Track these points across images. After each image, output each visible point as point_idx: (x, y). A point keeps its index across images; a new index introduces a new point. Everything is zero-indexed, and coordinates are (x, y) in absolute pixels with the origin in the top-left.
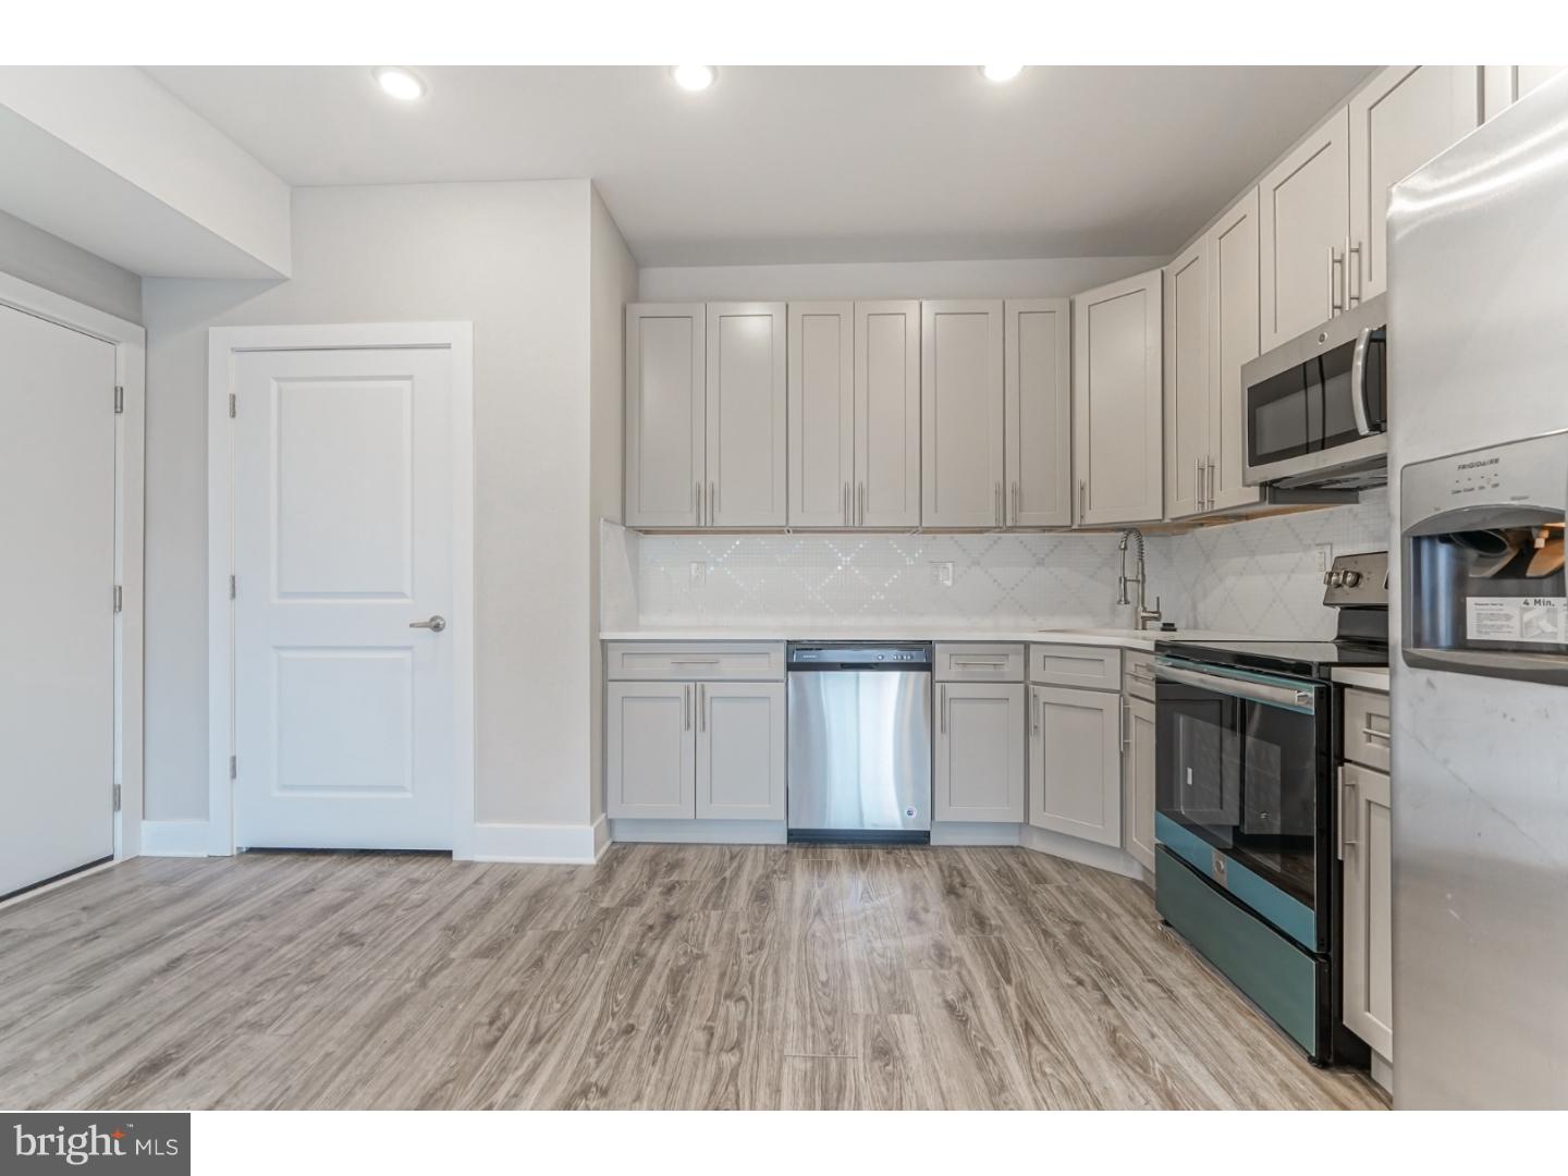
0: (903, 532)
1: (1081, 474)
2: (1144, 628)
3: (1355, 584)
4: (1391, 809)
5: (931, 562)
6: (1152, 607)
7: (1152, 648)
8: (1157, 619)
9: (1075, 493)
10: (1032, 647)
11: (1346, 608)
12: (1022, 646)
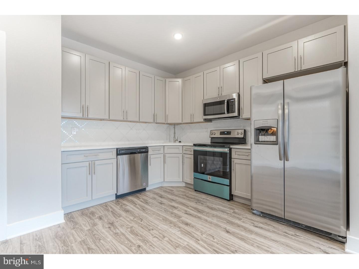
0: (131, 122)
1: (167, 113)
2: (175, 142)
3: (215, 134)
4: (251, 165)
5: (135, 129)
6: (176, 138)
7: (193, 145)
8: (177, 140)
9: (166, 117)
10: (165, 146)
11: (212, 138)
12: (163, 146)
